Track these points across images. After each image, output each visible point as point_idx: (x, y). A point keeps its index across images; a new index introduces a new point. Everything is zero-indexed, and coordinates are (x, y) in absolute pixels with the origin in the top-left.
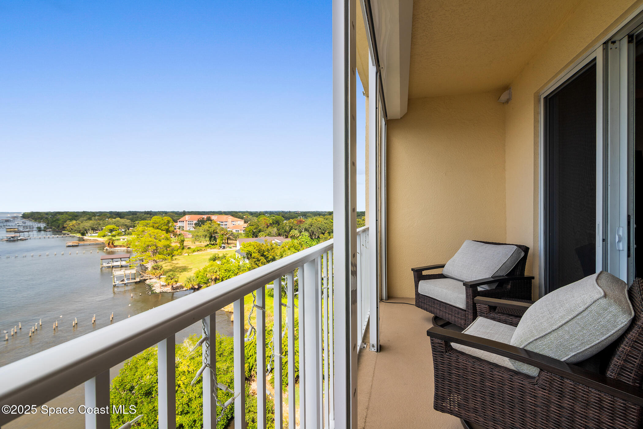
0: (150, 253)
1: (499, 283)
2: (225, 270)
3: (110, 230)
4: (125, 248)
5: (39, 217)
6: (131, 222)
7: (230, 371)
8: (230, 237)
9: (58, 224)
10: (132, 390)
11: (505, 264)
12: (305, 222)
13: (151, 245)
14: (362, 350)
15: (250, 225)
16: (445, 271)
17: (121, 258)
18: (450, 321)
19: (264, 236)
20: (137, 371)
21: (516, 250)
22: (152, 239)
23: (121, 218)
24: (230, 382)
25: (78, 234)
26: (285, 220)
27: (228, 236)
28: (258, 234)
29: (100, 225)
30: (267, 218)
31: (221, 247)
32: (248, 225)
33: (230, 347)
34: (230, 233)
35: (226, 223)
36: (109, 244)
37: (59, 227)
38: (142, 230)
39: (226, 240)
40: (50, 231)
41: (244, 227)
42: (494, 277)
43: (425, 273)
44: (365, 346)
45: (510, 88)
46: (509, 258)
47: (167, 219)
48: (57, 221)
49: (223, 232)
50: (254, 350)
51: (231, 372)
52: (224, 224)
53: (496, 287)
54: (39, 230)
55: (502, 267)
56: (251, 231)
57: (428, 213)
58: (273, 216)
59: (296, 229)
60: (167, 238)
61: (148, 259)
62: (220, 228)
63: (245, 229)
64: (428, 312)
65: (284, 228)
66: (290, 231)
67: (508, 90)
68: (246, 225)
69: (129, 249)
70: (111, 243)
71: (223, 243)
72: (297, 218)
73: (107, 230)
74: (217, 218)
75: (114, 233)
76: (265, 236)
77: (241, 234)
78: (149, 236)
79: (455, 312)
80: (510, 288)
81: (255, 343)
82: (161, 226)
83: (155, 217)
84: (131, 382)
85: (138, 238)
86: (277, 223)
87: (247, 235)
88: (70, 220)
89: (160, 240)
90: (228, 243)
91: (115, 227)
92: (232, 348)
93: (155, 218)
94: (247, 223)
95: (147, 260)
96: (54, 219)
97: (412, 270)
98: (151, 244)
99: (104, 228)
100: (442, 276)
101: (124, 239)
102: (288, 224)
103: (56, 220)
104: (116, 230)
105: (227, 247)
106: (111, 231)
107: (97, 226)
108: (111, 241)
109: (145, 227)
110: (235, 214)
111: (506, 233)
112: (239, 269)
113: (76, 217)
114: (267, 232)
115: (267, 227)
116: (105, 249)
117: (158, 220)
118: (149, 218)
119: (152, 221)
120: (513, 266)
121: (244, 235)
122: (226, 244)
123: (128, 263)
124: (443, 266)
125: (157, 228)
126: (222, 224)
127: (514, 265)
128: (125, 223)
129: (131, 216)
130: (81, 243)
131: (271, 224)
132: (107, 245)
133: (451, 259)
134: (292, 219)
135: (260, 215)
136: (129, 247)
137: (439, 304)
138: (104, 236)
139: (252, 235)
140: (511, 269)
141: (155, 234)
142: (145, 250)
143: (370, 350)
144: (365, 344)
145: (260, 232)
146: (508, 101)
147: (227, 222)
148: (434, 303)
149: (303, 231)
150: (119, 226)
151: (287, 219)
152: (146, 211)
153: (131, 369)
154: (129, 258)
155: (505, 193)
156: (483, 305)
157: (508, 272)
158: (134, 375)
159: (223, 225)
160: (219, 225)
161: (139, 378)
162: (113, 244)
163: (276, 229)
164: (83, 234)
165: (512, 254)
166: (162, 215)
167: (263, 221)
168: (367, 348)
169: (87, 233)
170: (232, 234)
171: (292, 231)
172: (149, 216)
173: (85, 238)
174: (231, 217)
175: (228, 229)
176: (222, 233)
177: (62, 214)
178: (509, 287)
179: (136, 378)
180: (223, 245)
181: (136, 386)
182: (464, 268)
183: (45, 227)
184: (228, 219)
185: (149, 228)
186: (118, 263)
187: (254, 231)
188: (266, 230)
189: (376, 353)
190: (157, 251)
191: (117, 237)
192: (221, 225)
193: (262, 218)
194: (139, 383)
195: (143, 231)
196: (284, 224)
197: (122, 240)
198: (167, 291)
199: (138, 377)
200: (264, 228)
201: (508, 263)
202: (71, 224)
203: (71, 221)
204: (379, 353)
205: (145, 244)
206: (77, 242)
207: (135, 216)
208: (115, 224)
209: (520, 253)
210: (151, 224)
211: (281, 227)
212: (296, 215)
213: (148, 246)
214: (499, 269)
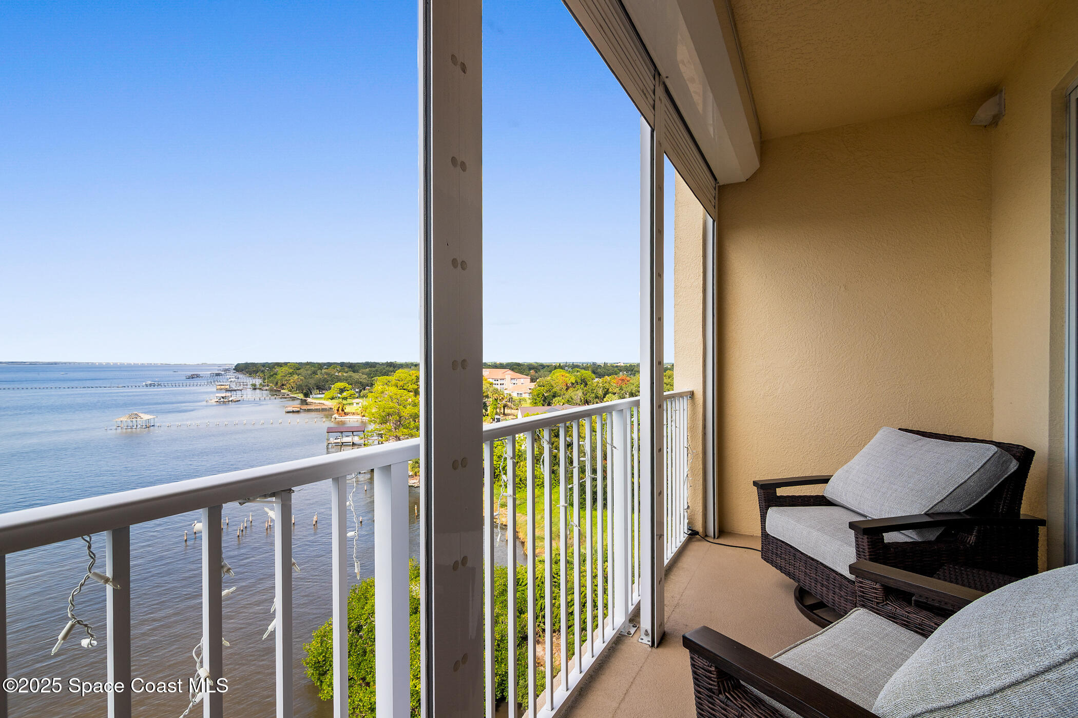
0: (389, 425)
1: (945, 529)
2: (499, 457)
3: (340, 389)
4: (359, 417)
5: (255, 369)
6: (367, 378)
7: (500, 621)
8: (508, 403)
9: (276, 380)
10: (359, 632)
11: (963, 486)
12: (631, 381)
13: (392, 414)
14: (624, 638)
15: (539, 386)
16: (827, 491)
17: (353, 432)
18: (825, 601)
19: (562, 404)
20: (367, 603)
21: (996, 455)
22: (394, 404)
23: (354, 372)
24: (499, 639)
25: (300, 395)
26: (596, 378)
27: (504, 402)
28: (552, 400)
29: (328, 382)
30: (567, 375)
31: (494, 420)
32: (535, 385)
33: (502, 581)
34: (508, 397)
35: (502, 382)
36: (338, 410)
37: (277, 383)
38: (381, 390)
39: (502, 408)
40: (266, 390)
41: (530, 389)
42: (933, 514)
43: (781, 492)
44: (633, 631)
45: (1001, 91)
46: (974, 474)
47: (415, 375)
48: (275, 376)
49: (496, 395)
50: (539, 592)
51: (502, 623)
52: (499, 382)
53: (937, 538)
54: (254, 388)
55: (954, 493)
56: (541, 396)
57: (806, 369)
58: (578, 371)
59: (614, 394)
60: (415, 403)
61: (389, 434)
62: (493, 389)
63: (530, 391)
64: (784, 573)
65: (595, 391)
66: (604, 397)
67: (996, 95)
68: (533, 385)
69: (364, 418)
70: (340, 409)
71: (497, 414)
72: (616, 374)
73: (336, 389)
74: (488, 373)
75: (345, 394)
76: (564, 404)
77: (525, 400)
78: (390, 400)
79: (834, 582)
80: (975, 543)
81: (541, 581)
82: (408, 385)
83: (400, 371)
84: (357, 619)
85: (376, 403)
86: (584, 382)
87: (534, 401)
88: (291, 374)
89: (405, 407)
90: (504, 414)
91: (347, 385)
92: (504, 585)
93: (400, 373)
94: (535, 382)
95: (387, 436)
96: (272, 374)
97: (755, 483)
98: (393, 411)
99: (333, 386)
100: (822, 501)
101: (358, 404)
102: (601, 385)
103: (274, 374)
104: (348, 389)
105: (503, 420)
106: (342, 391)
107: (323, 384)
108: (341, 406)
109: (385, 386)
110: (516, 368)
111: (992, 414)
112: (520, 456)
113: (297, 371)
114: (567, 396)
115: (567, 389)
116: (333, 417)
117: (403, 376)
118: (392, 372)
119: (394, 377)
120: (985, 491)
121: (530, 401)
122: (502, 416)
123: (362, 438)
124: (825, 480)
125: (401, 388)
126: (496, 382)
127: (988, 489)
128: (360, 380)
129: (367, 370)
130: (305, 407)
131: (573, 384)
132: (336, 411)
133: (845, 467)
134: (608, 375)
135: (556, 368)
136: (364, 416)
137: (803, 561)
138: (332, 398)
139: (542, 402)
140: (980, 499)
141: (399, 396)
142: (384, 421)
143: (640, 641)
144: (633, 626)
145: (554, 396)
146: (995, 121)
147: (503, 379)
148: (794, 556)
149: (628, 396)
150: (351, 384)
151: (600, 376)
152: (389, 362)
153: (359, 600)
154: (364, 431)
155: (991, 324)
156: (869, 582)
157: (973, 505)
158: (363, 608)
159: (498, 384)
160: (491, 384)
161: (369, 614)
162: (343, 410)
163: (581, 393)
164: (306, 395)
165: (985, 464)
166: (411, 367)
167: (558, 378)
168: (635, 636)
169: (311, 393)
170: (511, 400)
171: (607, 396)
172: (391, 369)
173: (309, 400)
174: (510, 372)
175: (506, 392)
176: (496, 398)
177: (281, 366)
178: (972, 539)
179: (365, 614)
180: (497, 417)
181: (365, 626)
182: (868, 487)
183: (261, 384)
184: (506, 376)
185: (390, 388)
186: (349, 439)
187: (546, 395)
188: (564, 394)
189: (650, 649)
190: (400, 423)
191: (349, 401)
192: (495, 384)
193: (558, 374)
194: (369, 621)
195: (382, 392)
196: (596, 384)
197: (355, 404)
198: (414, 485)
199: (367, 612)
200: (561, 390)
201: (971, 483)
202: (292, 381)
203: (292, 376)
204: (655, 650)
205: (384, 411)
206: (299, 406)
207: (374, 369)
208: (346, 380)
209: (1006, 464)
210: (394, 382)
211: (589, 389)
212: (616, 369)
213: (389, 414)
214: (947, 496)
